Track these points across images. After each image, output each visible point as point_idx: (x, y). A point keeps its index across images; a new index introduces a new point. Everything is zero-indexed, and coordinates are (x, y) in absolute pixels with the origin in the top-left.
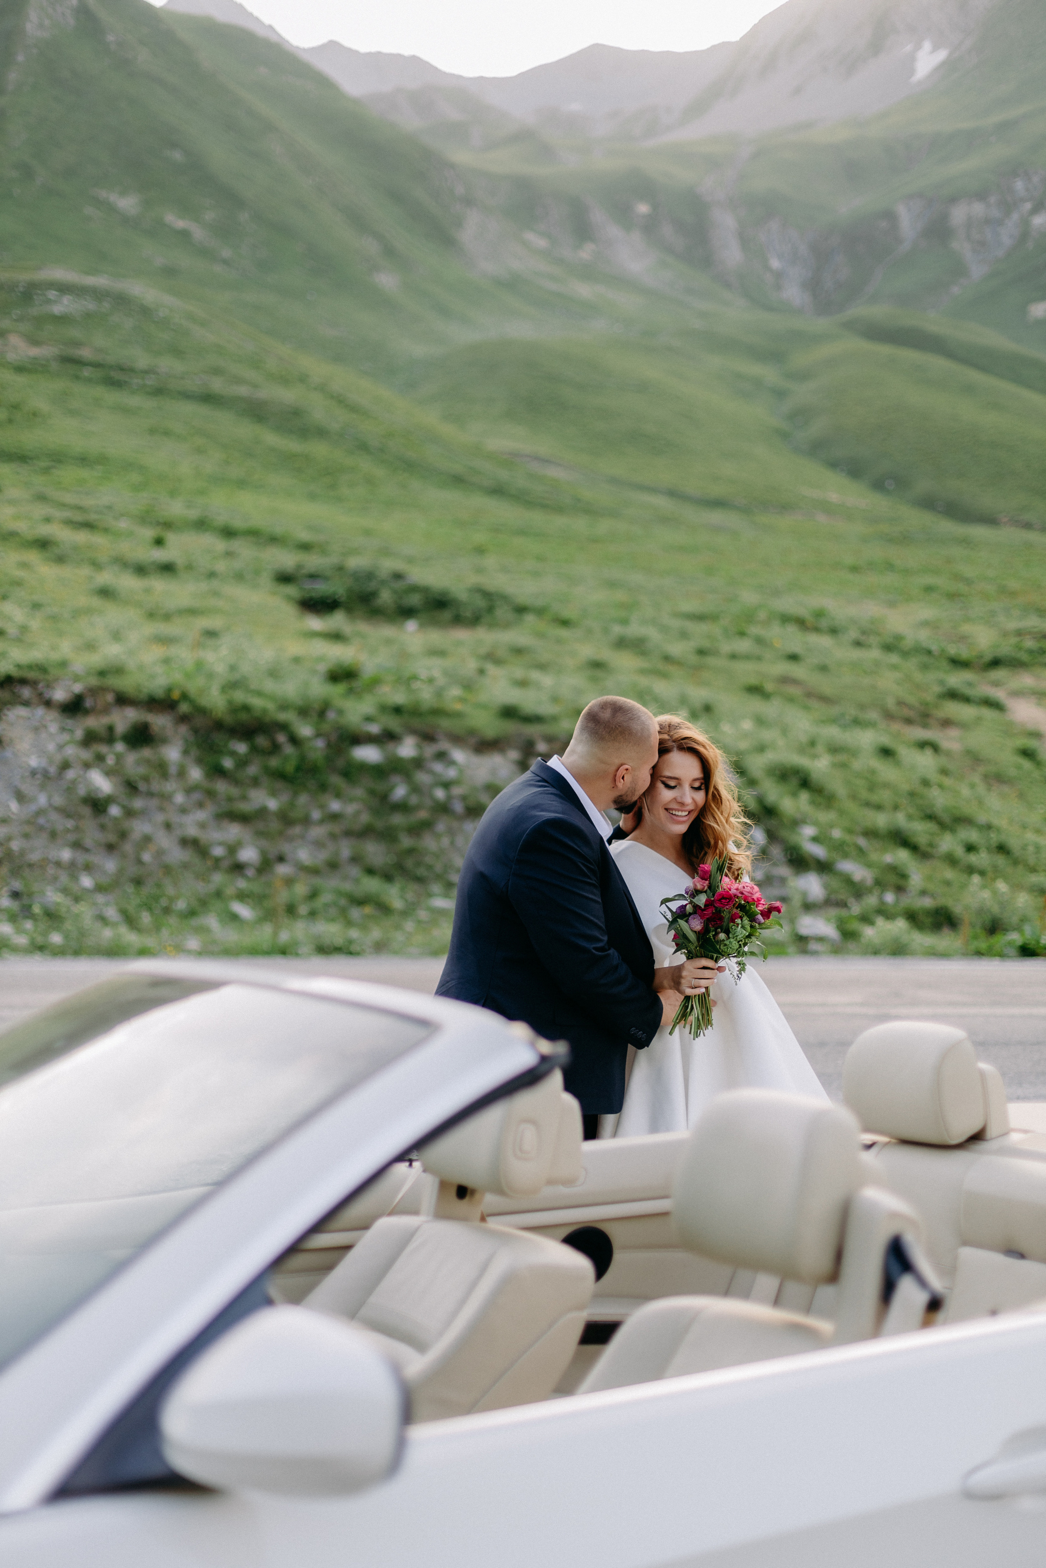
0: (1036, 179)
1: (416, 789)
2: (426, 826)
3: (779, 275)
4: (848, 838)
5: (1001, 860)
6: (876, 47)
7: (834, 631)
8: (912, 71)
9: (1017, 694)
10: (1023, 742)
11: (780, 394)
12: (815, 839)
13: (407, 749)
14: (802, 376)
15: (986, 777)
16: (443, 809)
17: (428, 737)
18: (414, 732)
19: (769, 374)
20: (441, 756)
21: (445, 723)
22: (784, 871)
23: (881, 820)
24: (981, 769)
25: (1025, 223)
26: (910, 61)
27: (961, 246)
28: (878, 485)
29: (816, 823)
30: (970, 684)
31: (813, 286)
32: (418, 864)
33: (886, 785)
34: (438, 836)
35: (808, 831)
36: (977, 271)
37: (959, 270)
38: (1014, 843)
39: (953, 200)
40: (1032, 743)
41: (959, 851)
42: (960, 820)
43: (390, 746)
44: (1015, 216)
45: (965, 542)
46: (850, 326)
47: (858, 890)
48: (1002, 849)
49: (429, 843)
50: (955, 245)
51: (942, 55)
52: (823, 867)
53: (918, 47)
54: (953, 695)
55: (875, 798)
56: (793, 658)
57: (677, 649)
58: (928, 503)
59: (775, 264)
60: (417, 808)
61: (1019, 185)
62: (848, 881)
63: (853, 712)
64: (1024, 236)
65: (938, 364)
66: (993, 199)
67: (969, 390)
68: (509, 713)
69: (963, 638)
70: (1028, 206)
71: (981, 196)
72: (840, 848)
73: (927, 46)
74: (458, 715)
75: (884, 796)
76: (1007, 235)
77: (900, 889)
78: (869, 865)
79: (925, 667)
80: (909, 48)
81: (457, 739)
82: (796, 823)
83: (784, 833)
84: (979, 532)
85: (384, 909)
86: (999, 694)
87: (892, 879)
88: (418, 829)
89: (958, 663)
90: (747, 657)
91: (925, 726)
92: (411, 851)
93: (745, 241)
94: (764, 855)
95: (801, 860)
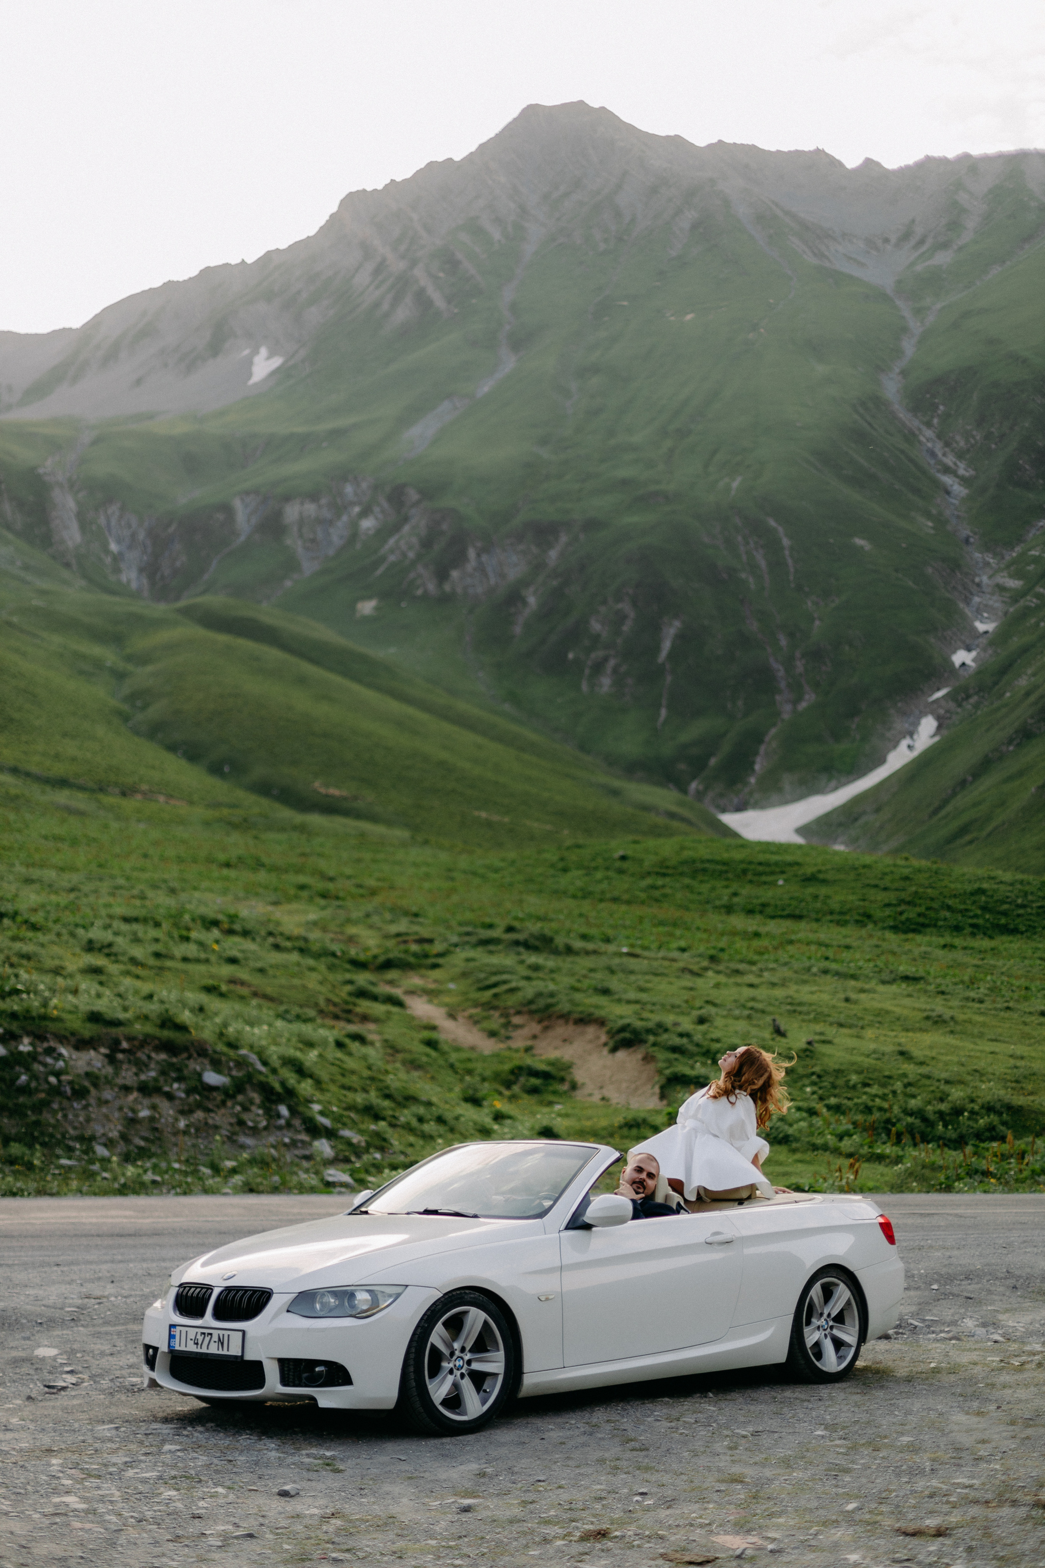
0: (364, 485)
1: (34, 1077)
2: (44, 1104)
3: (117, 558)
4: (341, 1112)
5: (442, 1129)
6: (215, 348)
7: (246, 933)
8: (250, 375)
9: (411, 993)
10: (426, 1034)
11: (120, 676)
12: (322, 1113)
13: (25, 1046)
14: (142, 659)
15: (404, 1063)
16: (56, 1091)
17: (39, 1037)
18: (29, 1034)
19: (109, 655)
20: (50, 1051)
21: (52, 1026)
22: (304, 1137)
23: (359, 1098)
24: (400, 1056)
25: (354, 525)
26: (249, 363)
27: (294, 542)
28: (216, 770)
29: (319, 1102)
30: (373, 984)
31: (150, 570)
32: (42, 1134)
33: (353, 1072)
34: (54, 1112)
35: (316, 1107)
36: (309, 567)
37: (291, 565)
38: (448, 1116)
39: (287, 498)
40: (433, 1035)
41: (414, 1122)
42: (410, 1099)
43: (13, 1043)
44: (345, 518)
45: (302, 829)
46: (187, 612)
47: (358, 1152)
48: (440, 1120)
49: (47, 1117)
50: (288, 542)
51: (277, 362)
52: (330, 1134)
53: (256, 352)
54: (362, 994)
55: (346, 1081)
56: (233, 961)
57: (138, 952)
58: (264, 789)
59: (114, 547)
60: (37, 1090)
61: (349, 489)
62: (349, 1143)
63: (296, 1010)
64: (354, 537)
65: (272, 654)
66: (323, 501)
67: (302, 681)
68: (95, 1017)
69: (351, 939)
70: (357, 509)
71: (313, 497)
72: (337, 1119)
73: (263, 352)
74: (58, 1019)
75: (354, 1080)
76: (337, 535)
77: (382, 1149)
78: (361, 1132)
79: (331, 968)
80: (246, 352)
81: (62, 1039)
82: (309, 1101)
83: (301, 1109)
84: (315, 820)
85: (30, 1166)
86: (397, 992)
87: (378, 1143)
88: (41, 1106)
89: (359, 965)
90: (198, 961)
91: (349, 1021)
92: (37, 1123)
93: (84, 525)
94: (289, 1125)
95: (314, 1130)
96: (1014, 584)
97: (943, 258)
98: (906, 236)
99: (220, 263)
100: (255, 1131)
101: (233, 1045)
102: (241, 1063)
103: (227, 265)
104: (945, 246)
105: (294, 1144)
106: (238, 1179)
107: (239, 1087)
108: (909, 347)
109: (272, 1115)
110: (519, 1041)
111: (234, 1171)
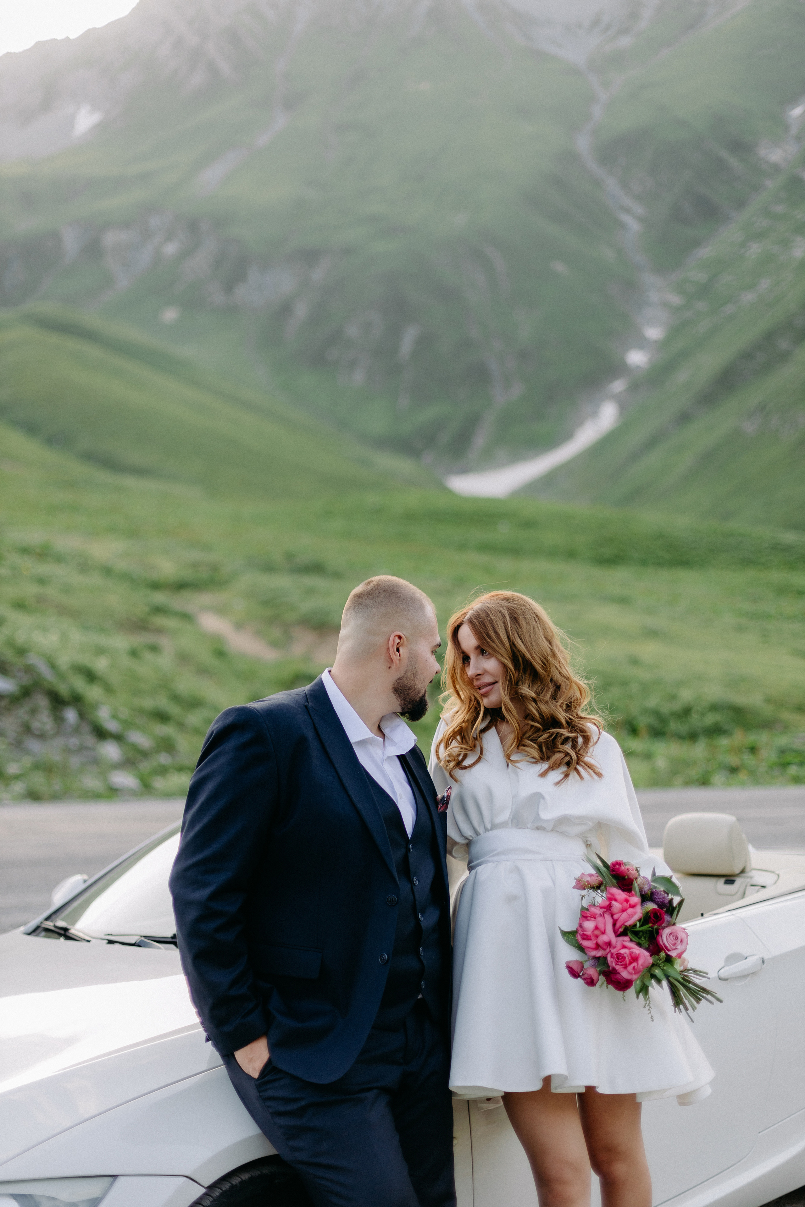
0: (167, 217)
4: (130, 716)
6: (46, 106)
7: (59, 560)
8: (74, 129)
9: (201, 609)
10: (214, 646)
12: (110, 718)
22: (91, 741)
24: (190, 664)
25: (158, 249)
26: (72, 118)
27: (110, 263)
28: (50, 441)
29: (108, 706)
30: (170, 602)
35: (105, 711)
36: (123, 283)
37: (108, 282)
39: (105, 227)
40: (221, 646)
44: (150, 245)
46: (26, 318)
47: (144, 754)
50: (106, 263)
51: (97, 117)
52: (118, 738)
53: (79, 108)
54: (159, 610)
58: (89, 457)
62: (137, 747)
64: (158, 259)
65: (94, 351)
66: (133, 229)
67: (118, 373)
69: (150, 566)
70: (161, 236)
71: (125, 226)
72: (127, 723)
73: (85, 109)
75: (144, 686)
76: (144, 258)
77: (171, 752)
78: (147, 736)
79: (132, 590)
80: (70, 110)
82: (93, 707)
83: (89, 714)
86: (189, 609)
89: (156, 586)
94: (77, 730)
95: (101, 734)
96: (676, 300)
97: (625, 42)
98: (596, 23)
99: (48, 38)
100: (42, 736)
101: (22, 652)
102: (29, 669)
103: (54, 40)
104: (624, 31)
105: (82, 748)
106: (19, 787)
107: (26, 693)
108: (597, 112)
109: (59, 719)
110: (298, 649)
111: (17, 777)
